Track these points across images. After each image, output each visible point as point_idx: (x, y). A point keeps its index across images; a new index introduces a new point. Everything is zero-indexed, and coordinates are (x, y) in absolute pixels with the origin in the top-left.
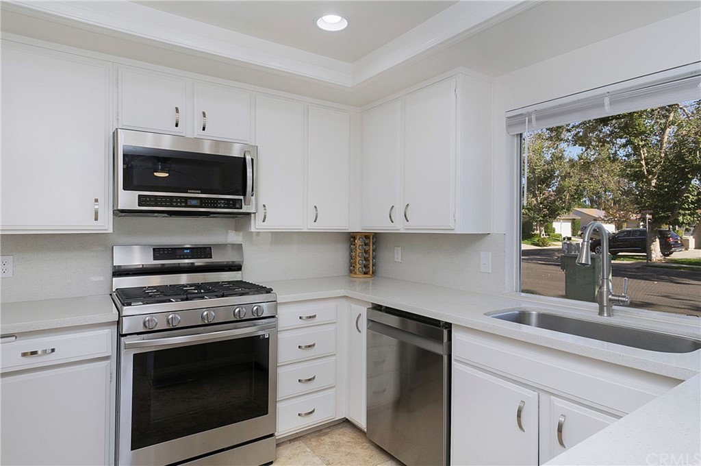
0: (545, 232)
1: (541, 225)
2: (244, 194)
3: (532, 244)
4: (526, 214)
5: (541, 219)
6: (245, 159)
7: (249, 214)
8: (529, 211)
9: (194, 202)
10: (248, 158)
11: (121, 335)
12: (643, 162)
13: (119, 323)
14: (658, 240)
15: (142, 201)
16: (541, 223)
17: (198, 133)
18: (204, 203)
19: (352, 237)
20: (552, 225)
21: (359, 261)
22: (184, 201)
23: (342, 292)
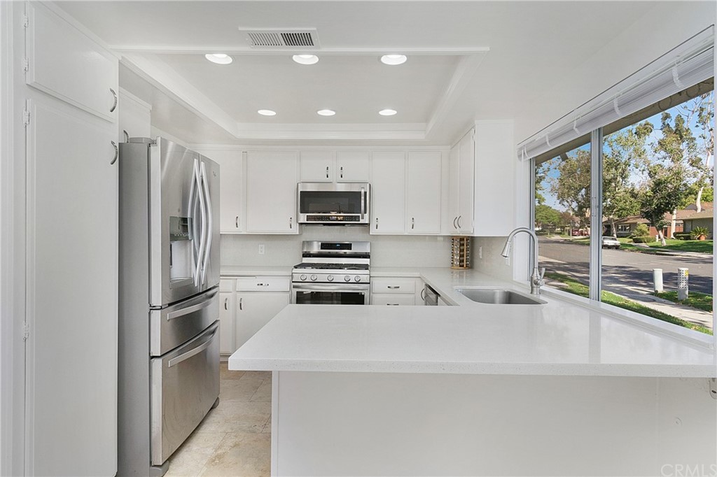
2: (360, 212)
6: (360, 193)
7: (368, 225)
9: (334, 218)
10: (363, 191)
11: (292, 282)
15: (308, 218)
17: (340, 180)
19: (452, 239)
21: (457, 257)
22: (328, 218)
23: (417, 274)
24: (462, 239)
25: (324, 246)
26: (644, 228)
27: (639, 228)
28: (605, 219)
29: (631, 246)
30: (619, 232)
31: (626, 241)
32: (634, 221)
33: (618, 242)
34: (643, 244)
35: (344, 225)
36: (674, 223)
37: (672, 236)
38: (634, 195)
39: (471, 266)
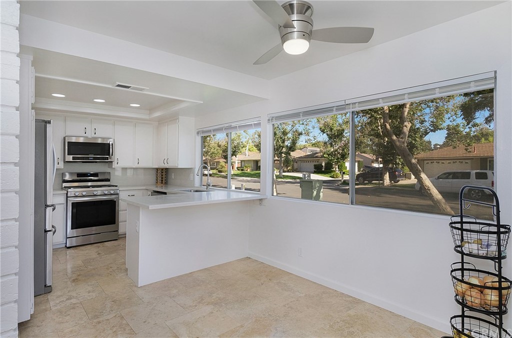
0: (338, 168)
1: (336, 164)
2: (109, 155)
3: (331, 177)
4: (327, 158)
5: (335, 160)
6: (109, 144)
7: (112, 162)
8: (328, 156)
9: (91, 158)
10: (111, 143)
11: (67, 197)
12: (380, 128)
13: (67, 194)
14: (388, 173)
15: (74, 158)
16: (337, 163)
17: (93, 135)
18: (95, 158)
19: (157, 169)
20: (345, 165)
21: (159, 179)
22: (88, 158)
23: (144, 188)
24: (162, 169)
25: (79, 175)
26: (223, 164)
27: (221, 164)
28: (204, 158)
29: (217, 174)
30: (211, 166)
31: (215, 171)
32: (218, 160)
33: (211, 172)
34: (223, 173)
35: (96, 162)
36: (237, 162)
37: (236, 169)
38: (219, 146)
39: (166, 183)
